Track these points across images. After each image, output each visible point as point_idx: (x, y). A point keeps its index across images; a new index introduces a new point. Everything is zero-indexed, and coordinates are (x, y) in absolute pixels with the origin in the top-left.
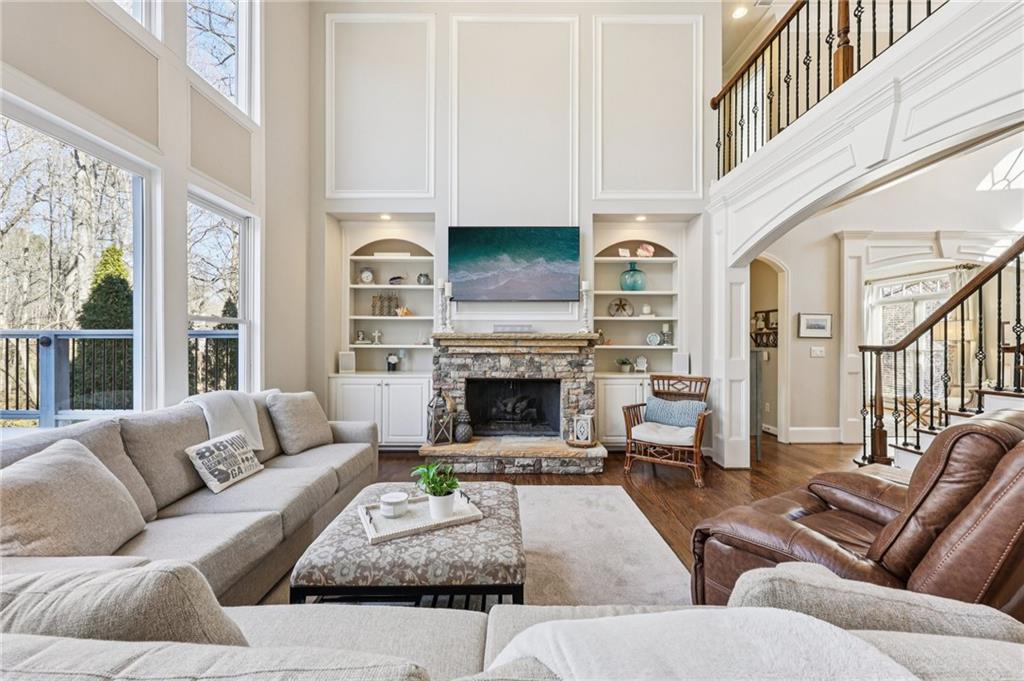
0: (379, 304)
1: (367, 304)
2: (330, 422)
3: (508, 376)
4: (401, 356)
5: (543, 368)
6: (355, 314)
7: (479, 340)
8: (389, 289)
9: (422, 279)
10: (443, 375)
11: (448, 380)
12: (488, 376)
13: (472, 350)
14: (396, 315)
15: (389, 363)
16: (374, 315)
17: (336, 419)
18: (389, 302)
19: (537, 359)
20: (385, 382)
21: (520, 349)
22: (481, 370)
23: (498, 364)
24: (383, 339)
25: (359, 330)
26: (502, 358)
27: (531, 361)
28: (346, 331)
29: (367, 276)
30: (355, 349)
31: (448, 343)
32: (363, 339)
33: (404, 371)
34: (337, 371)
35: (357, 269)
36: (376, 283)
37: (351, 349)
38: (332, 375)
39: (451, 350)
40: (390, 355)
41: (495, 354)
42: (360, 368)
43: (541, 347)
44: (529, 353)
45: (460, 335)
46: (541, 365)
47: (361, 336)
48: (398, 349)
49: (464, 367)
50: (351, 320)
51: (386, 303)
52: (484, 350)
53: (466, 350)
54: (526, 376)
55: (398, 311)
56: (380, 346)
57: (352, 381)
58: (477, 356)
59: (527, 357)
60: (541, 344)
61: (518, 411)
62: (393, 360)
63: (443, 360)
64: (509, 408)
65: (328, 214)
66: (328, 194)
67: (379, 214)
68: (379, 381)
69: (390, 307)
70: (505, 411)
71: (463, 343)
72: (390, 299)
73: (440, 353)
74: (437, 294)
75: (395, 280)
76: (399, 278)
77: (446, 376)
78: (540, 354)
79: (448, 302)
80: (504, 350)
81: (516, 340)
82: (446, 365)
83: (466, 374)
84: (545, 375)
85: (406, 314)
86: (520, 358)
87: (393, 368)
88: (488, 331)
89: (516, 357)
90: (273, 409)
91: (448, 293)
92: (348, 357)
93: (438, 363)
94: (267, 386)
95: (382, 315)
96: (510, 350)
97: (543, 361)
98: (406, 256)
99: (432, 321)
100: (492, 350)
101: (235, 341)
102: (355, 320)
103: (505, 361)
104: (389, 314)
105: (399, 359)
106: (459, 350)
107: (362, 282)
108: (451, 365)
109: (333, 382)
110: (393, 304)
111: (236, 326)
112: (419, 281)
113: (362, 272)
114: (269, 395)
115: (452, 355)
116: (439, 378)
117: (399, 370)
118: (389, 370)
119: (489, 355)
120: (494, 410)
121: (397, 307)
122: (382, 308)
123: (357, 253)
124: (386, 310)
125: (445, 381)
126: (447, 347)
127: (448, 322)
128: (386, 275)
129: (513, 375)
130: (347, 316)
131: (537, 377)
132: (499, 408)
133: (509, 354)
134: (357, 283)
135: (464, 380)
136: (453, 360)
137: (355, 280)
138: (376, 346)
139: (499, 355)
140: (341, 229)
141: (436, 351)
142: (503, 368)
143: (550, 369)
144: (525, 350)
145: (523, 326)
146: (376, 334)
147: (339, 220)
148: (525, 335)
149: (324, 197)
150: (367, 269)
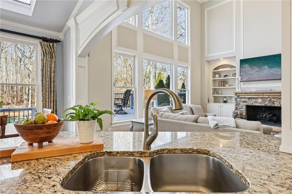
0: (220, 83)
1: (217, 83)
2: (205, 113)
3: (261, 105)
4: (227, 98)
5: (275, 103)
6: (214, 87)
7: (250, 93)
8: (223, 79)
9: (234, 75)
10: (238, 104)
11: (240, 105)
12: (253, 105)
13: (247, 97)
14: (226, 86)
15: (224, 101)
16: (219, 86)
17: (206, 113)
18: (224, 83)
19: (272, 99)
20: (221, 105)
21: (265, 96)
22: (251, 103)
23: (257, 101)
24: (222, 94)
25: (215, 91)
26: (258, 99)
27: (270, 100)
28: (211, 92)
29: (217, 76)
30: (214, 97)
31: (239, 94)
32: (216, 94)
33: (228, 103)
34: (209, 102)
35: (214, 74)
36: (220, 77)
37: (213, 96)
38: (207, 103)
39: (240, 97)
40: (224, 98)
41: (256, 98)
42: (215, 102)
43: (274, 95)
44: (269, 98)
45: (243, 92)
46: (274, 101)
47: (216, 93)
48: (226, 97)
49: (245, 102)
50: (213, 88)
51: (223, 83)
52: (251, 97)
53: (245, 96)
54: (268, 105)
55: (226, 85)
56: (221, 95)
57: (212, 105)
58: (249, 98)
59: (269, 99)
60: (273, 94)
61: (267, 117)
62: (225, 99)
63: (238, 100)
64: (264, 116)
65: (206, 61)
66: (206, 56)
67: (220, 59)
68: (220, 105)
69: (224, 84)
70: (262, 117)
71: (244, 94)
72: (224, 82)
73: (237, 97)
74: (237, 79)
75: (225, 76)
76: (227, 75)
77: (239, 104)
78: (274, 98)
79: (240, 82)
80: (259, 97)
81: (263, 93)
82: (239, 101)
83: (246, 104)
84: (276, 105)
85: (229, 86)
86: (266, 99)
87: (225, 102)
88: (254, 90)
89: (264, 99)
90: (192, 108)
91: (239, 80)
92: (212, 98)
93: (236, 100)
94: (192, 104)
95: (221, 86)
96: (261, 97)
97: (275, 100)
98: (228, 69)
99: (235, 88)
100: (254, 97)
101: (185, 94)
102: (214, 88)
103: (260, 100)
104: (224, 86)
105: (227, 99)
106: (243, 96)
107: (216, 77)
108: (241, 101)
109: (207, 105)
110: (225, 83)
111: (185, 91)
112: (233, 76)
113: (216, 75)
114: (192, 106)
115: (241, 98)
116: (237, 104)
117: (227, 103)
118: (224, 102)
119: (254, 98)
120: (258, 116)
121: (226, 84)
122: (221, 84)
123: (215, 69)
124: (223, 85)
125: (239, 106)
126: (239, 95)
127: (239, 88)
128: (223, 75)
129: (263, 105)
130: (212, 87)
131: (272, 106)
132: (260, 116)
133: (261, 98)
134: (214, 78)
135: (245, 106)
136: (241, 100)
137: (214, 77)
138: (220, 96)
139: (258, 98)
140: (210, 63)
141: (236, 97)
142: (259, 102)
143: (278, 103)
144: (267, 97)
145: (267, 89)
146: (220, 92)
147: (209, 62)
148: (266, 92)
149: (205, 57)
150: (217, 74)
